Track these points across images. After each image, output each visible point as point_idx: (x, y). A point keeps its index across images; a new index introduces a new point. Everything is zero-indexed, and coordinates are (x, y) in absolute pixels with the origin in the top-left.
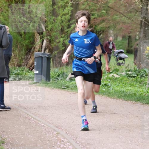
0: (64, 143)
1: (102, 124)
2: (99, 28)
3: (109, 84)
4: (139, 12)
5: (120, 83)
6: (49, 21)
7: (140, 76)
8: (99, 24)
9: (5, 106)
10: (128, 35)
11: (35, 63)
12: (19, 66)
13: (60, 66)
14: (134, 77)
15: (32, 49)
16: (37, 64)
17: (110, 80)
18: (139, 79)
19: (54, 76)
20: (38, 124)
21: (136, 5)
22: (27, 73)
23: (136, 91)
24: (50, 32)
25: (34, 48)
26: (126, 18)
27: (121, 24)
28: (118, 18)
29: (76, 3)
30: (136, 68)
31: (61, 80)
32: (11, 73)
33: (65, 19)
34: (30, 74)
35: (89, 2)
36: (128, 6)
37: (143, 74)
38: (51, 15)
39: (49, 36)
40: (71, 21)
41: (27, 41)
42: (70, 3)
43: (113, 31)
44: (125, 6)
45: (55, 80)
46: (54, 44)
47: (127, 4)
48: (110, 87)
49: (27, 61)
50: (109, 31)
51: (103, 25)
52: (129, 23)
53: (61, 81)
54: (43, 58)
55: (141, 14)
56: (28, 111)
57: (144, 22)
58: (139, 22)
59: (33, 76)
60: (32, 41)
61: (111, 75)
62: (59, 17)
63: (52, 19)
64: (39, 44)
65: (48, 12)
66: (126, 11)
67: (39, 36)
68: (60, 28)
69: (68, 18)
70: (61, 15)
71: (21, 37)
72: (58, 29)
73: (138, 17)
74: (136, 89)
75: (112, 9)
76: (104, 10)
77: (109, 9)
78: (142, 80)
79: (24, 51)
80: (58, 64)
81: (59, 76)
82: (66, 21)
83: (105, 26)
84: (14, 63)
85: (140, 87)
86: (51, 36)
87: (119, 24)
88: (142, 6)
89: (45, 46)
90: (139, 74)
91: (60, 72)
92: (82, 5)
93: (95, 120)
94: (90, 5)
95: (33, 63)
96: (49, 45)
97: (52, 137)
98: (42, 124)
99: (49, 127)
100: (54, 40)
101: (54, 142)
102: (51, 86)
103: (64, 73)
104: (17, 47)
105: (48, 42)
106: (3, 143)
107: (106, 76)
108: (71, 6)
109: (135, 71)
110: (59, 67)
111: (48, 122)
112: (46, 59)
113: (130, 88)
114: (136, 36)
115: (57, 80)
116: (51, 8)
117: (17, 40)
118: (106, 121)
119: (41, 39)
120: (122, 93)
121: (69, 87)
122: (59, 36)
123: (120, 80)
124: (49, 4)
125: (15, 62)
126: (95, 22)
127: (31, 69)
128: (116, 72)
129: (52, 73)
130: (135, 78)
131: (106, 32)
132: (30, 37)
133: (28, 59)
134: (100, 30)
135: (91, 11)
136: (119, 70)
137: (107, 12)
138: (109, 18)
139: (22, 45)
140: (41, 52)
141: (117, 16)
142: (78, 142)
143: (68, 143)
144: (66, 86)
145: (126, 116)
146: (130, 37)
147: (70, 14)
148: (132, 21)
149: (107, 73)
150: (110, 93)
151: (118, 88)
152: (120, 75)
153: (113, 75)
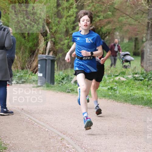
0: (69, 149)
1: (108, 130)
2: (104, 30)
3: (115, 87)
4: (146, 13)
5: (127, 86)
6: (54, 22)
7: (147, 79)
8: (104, 26)
9: (7, 110)
10: (134, 37)
11: (39, 65)
12: (23, 69)
13: (65, 69)
14: (141, 80)
15: (36, 52)
16: (41, 67)
17: (116, 84)
18: (147, 82)
19: (59, 79)
20: (42, 130)
21: (143, 6)
22: (30, 76)
23: (144, 95)
24: (54, 34)
25: (38, 50)
26: (132, 20)
27: (127, 26)
28: (124, 20)
29: (81, 5)
30: (143, 70)
31: (65, 83)
32: (14, 76)
33: (70, 21)
34: (34, 77)
35: (94, 4)
36: (134, 7)
37: (150, 77)
38: (55, 17)
39: (53, 38)
40: (76, 23)
41: (31, 43)
42: (74, 5)
43: (119, 33)
44: (132, 8)
45: (59, 83)
46: (58, 47)
47: (134, 6)
48: (116, 91)
49: (30, 63)
50: (115, 33)
51: (109, 27)
52: (135, 25)
53: (66, 85)
54: (47, 61)
55: (148, 15)
56: (31, 115)
57: (151, 24)
58: (146, 23)
59: (37, 79)
60: (36, 43)
61: (117, 78)
62: (64, 19)
63: (57, 21)
64: (43, 46)
65: (52, 13)
66: (132, 13)
67: (43, 38)
68: (65, 30)
69: (73, 20)
70: (65, 17)
71: (25, 39)
72: (63, 31)
73: (145, 19)
74: (144, 92)
75: (118, 11)
76: (110, 11)
77: (115, 10)
78: (149, 83)
79: (27, 53)
80: (63, 66)
81: (63, 79)
82: (71, 22)
83: (111, 27)
84: (17, 66)
85: (148, 90)
86: (56, 39)
87: (126, 26)
88: (149, 7)
89: (50, 49)
90: (146, 77)
91: (65, 75)
92: (87, 7)
93: (100, 125)
94: (96, 6)
95: (37, 66)
96: (54, 48)
97: (56, 142)
98: (46, 129)
99: (53, 132)
100: (58, 42)
101: (59, 148)
102: (55, 89)
103: (68, 76)
104: (20, 49)
105: (52, 45)
106: (5, 149)
107: (113, 79)
108: (76, 8)
109: (142, 74)
110: (63, 70)
111: (52, 127)
112: (50, 61)
113: (137, 92)
114: (142, 38)
115: (61, 83)
116: (56, 10)
117: (21, 43)
118: (113, 126)
119: (45, 41)
120: (128, 97)
121: (74, 91)
122: (64, 38)
123: (127, 83)
124: (54, 5)
125: (19, 65)
126: (100, 24)
127: (35, 71)
128: (123, 75)
129: (57, 76)
130: (143, 81)
131: (111, 34)
132: (34, 39)
133: (32, 62)
134: (105, 32)
135: (97, 13)
136: (126, 73)
137: (113, 14)
138: (115, 19)
139: (26, 47)
140: (45, 54)
141: (123, 18)
142: (83, 147)
143: (73, 149)
144: (71, 90)
145: (134, 121)
146: (136, 39)
147: (75, 15)
148: (139, 22)
149: (113, 76)
150: (116, 96)
151: (125, 91)
152: (127, 78)
153: (119, 78)
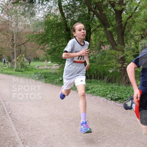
10: (8, 56)
21: (10, 48)
23: (11, 72)
57: (13, 53)
61: (3, 68)
76: (1, 49)
109: (11, 66)
138: (3, 51)
146: (9, 57)
150: (3, 73)
151: (6, 71)
152: (6, 68)
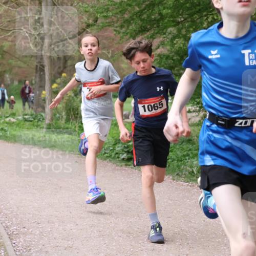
3: (6, 128)
7: (36, 120)
14: (31, 121)
18: (36, 123)
27: (17, 69)
43: (9, 75)
48: (7, 131)
50: (5, 75)
52: (25, 68)
55: (37, 59)
57: (40, 68)
58: (35, 66)
73: (33, 62)
75: (7, 54)
77: (4, 53)
78: (39, 124)
87: (15, 68)
90: (36, 118)
107: (3, 120)
123: (17, 124)
128: (13, 117)
131: (2, 76)
136: (16, 114)
137: (2, 57)
138: (4, 62)
141: (13, 61)
148: (28, 65)
149: (3, 117)
150: (7, 137)
151: (16, 132)
152: (17, 119)
153: (10, 120)
